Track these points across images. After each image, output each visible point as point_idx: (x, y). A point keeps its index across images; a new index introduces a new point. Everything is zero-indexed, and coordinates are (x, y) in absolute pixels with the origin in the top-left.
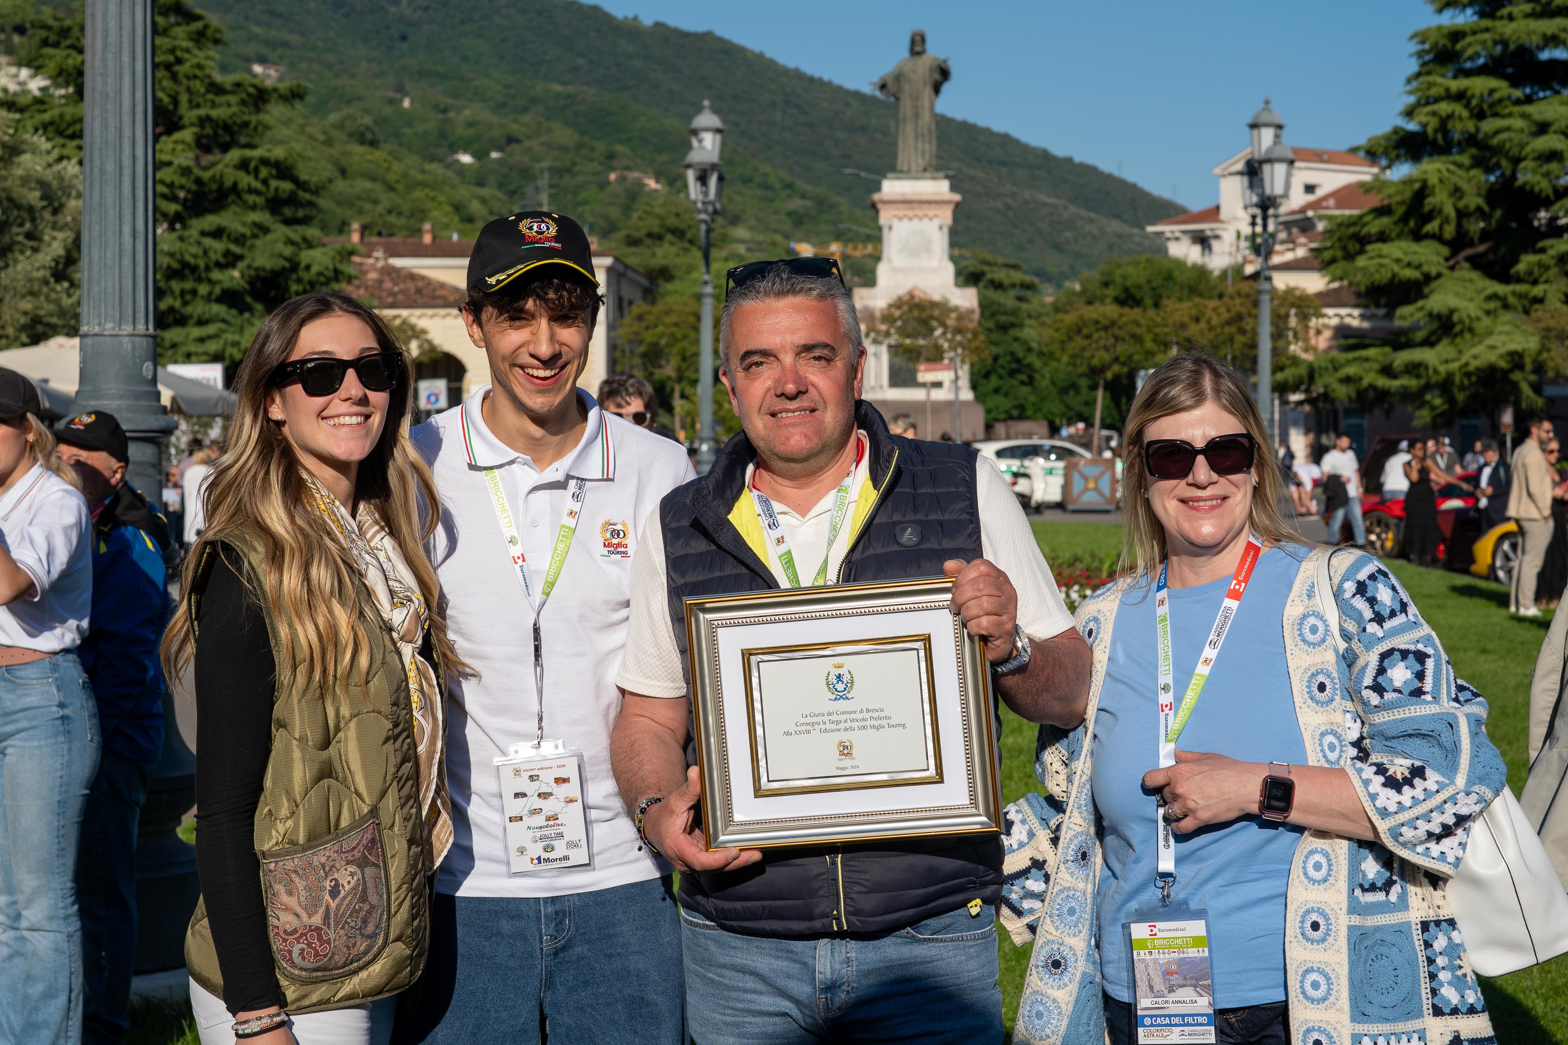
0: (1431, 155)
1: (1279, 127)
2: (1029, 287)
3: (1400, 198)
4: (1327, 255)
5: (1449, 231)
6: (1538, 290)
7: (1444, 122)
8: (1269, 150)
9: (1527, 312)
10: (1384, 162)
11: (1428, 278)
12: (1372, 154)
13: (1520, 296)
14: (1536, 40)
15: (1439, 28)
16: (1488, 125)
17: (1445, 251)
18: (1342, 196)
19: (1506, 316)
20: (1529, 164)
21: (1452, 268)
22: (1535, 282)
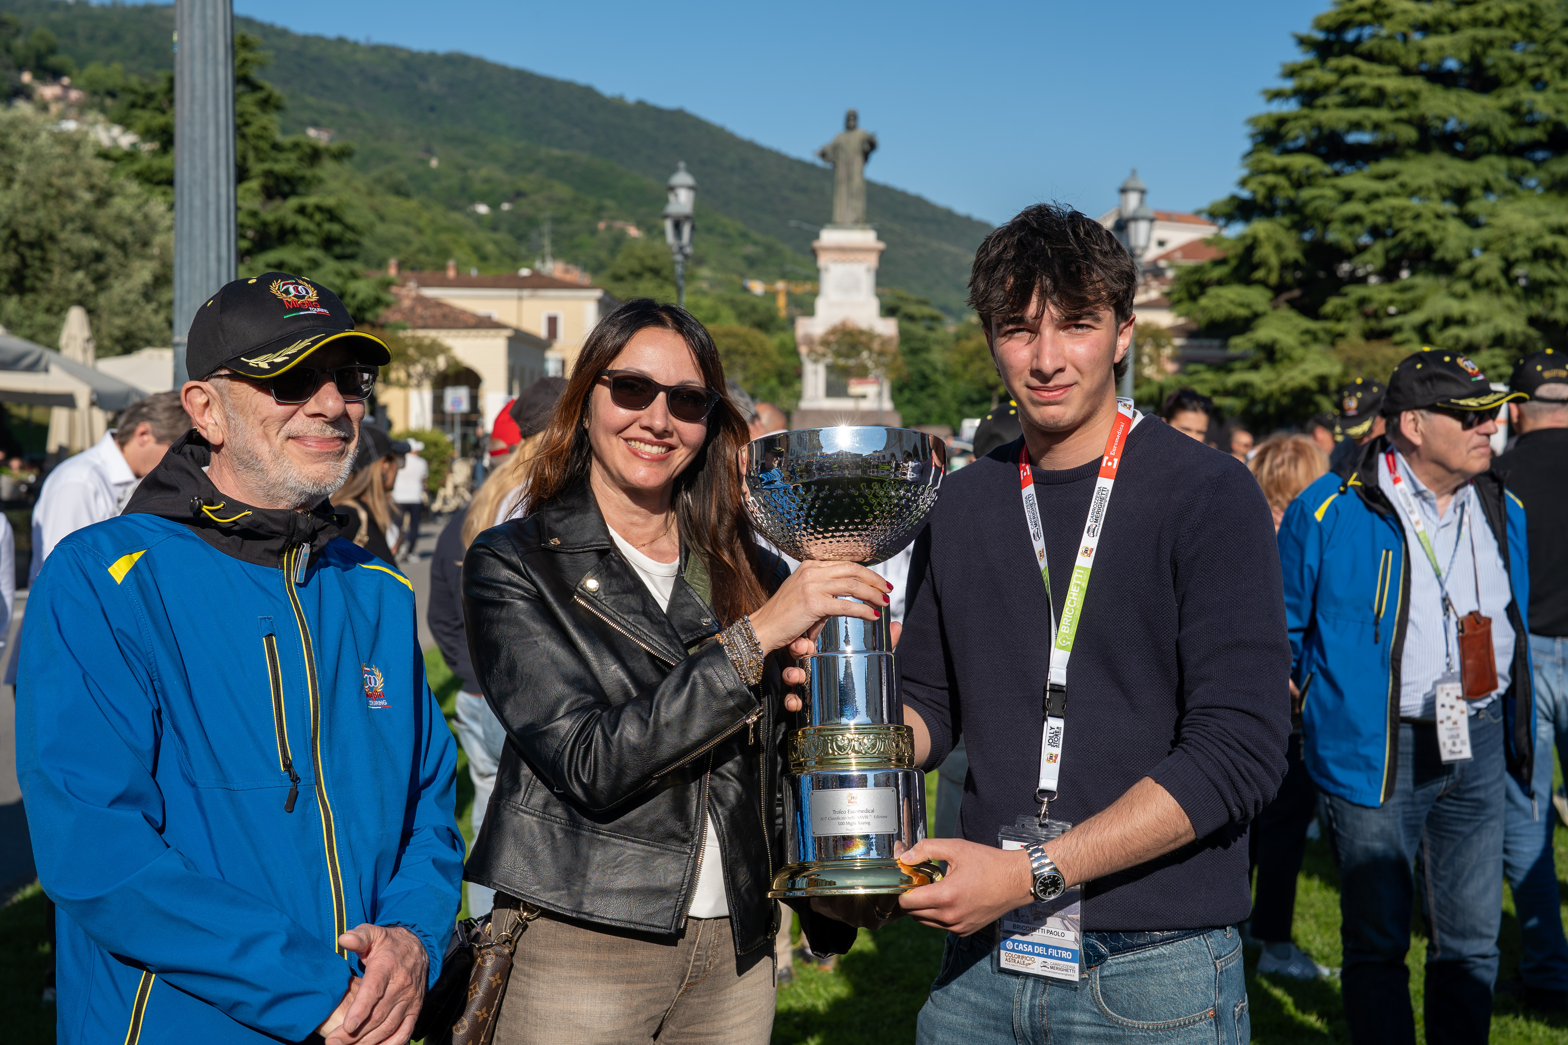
0: (1259, 216)
1: (1143, 192)
2: (934, 319)
3: (1234, 252)
4: (1175, 297)
5: (1274, 279)
6: (1341, 327)
7: (1272, 190)
8: (1135, 211)
9: (1333, 344)
10: (1221, 222)
11: (1256, 316)
12: (1213, 215)
13: (1328, 332)
14: (1342, 126)
15: (1269, 115)
16: (1306, 194)
17: (1269, 294)
18: (1188, 249)
19: (1316, 348)
20: (1336, 226)
21: (1275, 308)
22: (1339, 320)
